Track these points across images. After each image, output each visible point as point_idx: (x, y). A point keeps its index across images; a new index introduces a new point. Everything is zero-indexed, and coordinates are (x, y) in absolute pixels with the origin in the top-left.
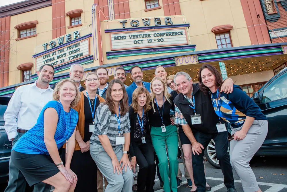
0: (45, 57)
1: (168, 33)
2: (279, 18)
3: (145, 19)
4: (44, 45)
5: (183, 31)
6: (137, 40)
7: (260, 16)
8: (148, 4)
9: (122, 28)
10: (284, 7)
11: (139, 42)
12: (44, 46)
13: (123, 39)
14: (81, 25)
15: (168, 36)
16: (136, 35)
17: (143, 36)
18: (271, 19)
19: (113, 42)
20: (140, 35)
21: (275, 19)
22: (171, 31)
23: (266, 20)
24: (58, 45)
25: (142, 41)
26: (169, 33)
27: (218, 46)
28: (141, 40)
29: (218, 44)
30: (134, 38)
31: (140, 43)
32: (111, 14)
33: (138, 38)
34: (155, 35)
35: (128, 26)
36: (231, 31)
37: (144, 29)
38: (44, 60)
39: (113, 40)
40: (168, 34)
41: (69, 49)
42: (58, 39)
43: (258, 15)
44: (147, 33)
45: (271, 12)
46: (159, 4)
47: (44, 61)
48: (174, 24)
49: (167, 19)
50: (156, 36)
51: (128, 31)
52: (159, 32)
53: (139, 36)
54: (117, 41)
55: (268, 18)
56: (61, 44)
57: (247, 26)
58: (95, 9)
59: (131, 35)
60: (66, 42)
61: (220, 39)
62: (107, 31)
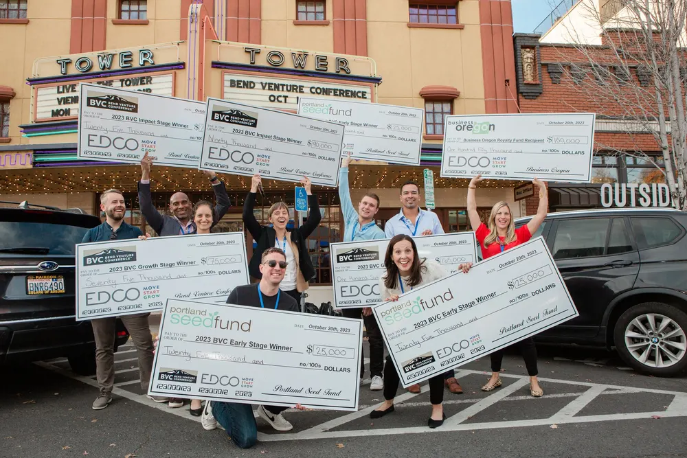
0: (61, 90)
1: (337, 90)
2: (541, 93)
3: (297, 53)
4: (61, 62)
5: (367, 90)
6: (276, 93)
7: (510, 82)
8: (302, 8)
9: (248, 63)
10: (552, 76)
11: (280, 99)
12: (60, 64)
13: (247, 88)
14: (146, 23)
15: (337, 95)
16: (275, 84)
17: (289, 89)
18: (527, 93)
19: (226, 89)
20: (283, 85)
21: (534, 94)
22: (344, 88)
23: (518, 92)
24: (96, 69)
25: (286, 97)
26: (340, 90)
27: (428, 125)
28: (284, 96)
29: (428, 122)
30: (270, 89)
31: (281, 102)
32: (220, 14)
33: (278, 90)
34: (314, 90)
35: (261, 61)
36: (456, 102)
37: (293, 73)
38: (60, 96)
39: (226, 86)
40: (338, 92)
41: (124, 84)
42: (99, 56)
43: (508, 81)
44: (298, 84)
45: (530, 80)
46: (324, 12)
47: (58, 99)
48: (352, 74)
49: (341, 62)
50: (314, 93)
51: (259, 71)
52: (322, 86)
53: (281, 87)
54: (236, 90)
55: (522, 89)
56: (106, 70)
57: (486, 98)
58: (196, 14)
59: (265, 80)
60: (119, 68)
61: (434, 113)
62: (216, 65)
